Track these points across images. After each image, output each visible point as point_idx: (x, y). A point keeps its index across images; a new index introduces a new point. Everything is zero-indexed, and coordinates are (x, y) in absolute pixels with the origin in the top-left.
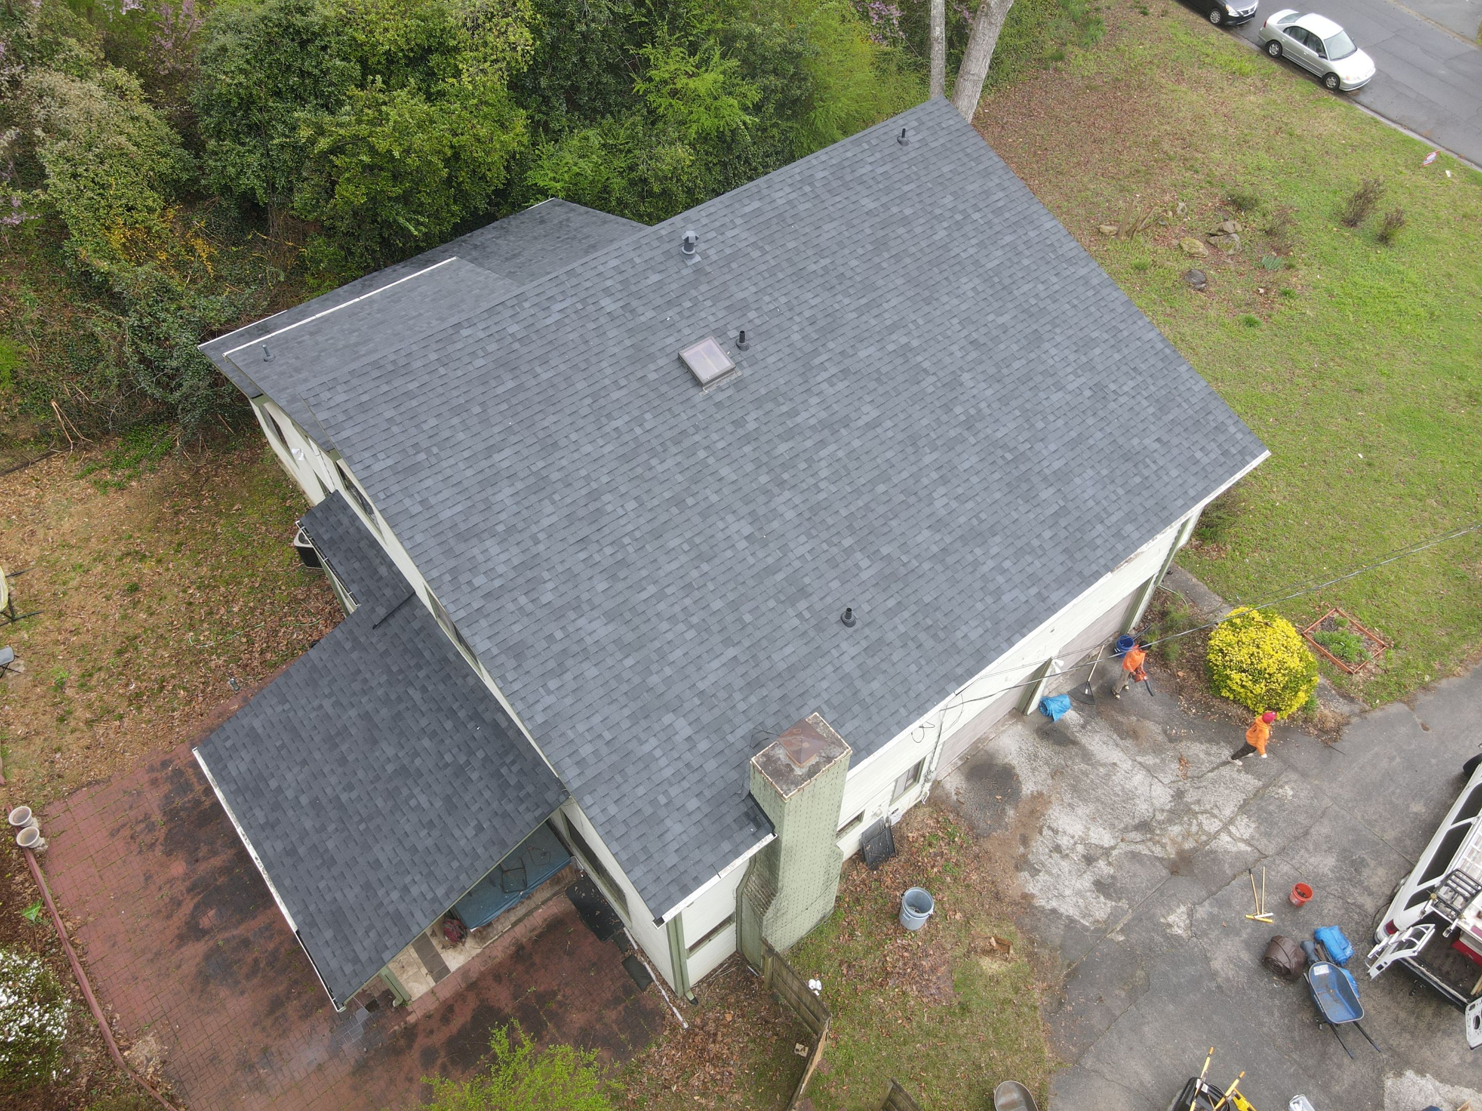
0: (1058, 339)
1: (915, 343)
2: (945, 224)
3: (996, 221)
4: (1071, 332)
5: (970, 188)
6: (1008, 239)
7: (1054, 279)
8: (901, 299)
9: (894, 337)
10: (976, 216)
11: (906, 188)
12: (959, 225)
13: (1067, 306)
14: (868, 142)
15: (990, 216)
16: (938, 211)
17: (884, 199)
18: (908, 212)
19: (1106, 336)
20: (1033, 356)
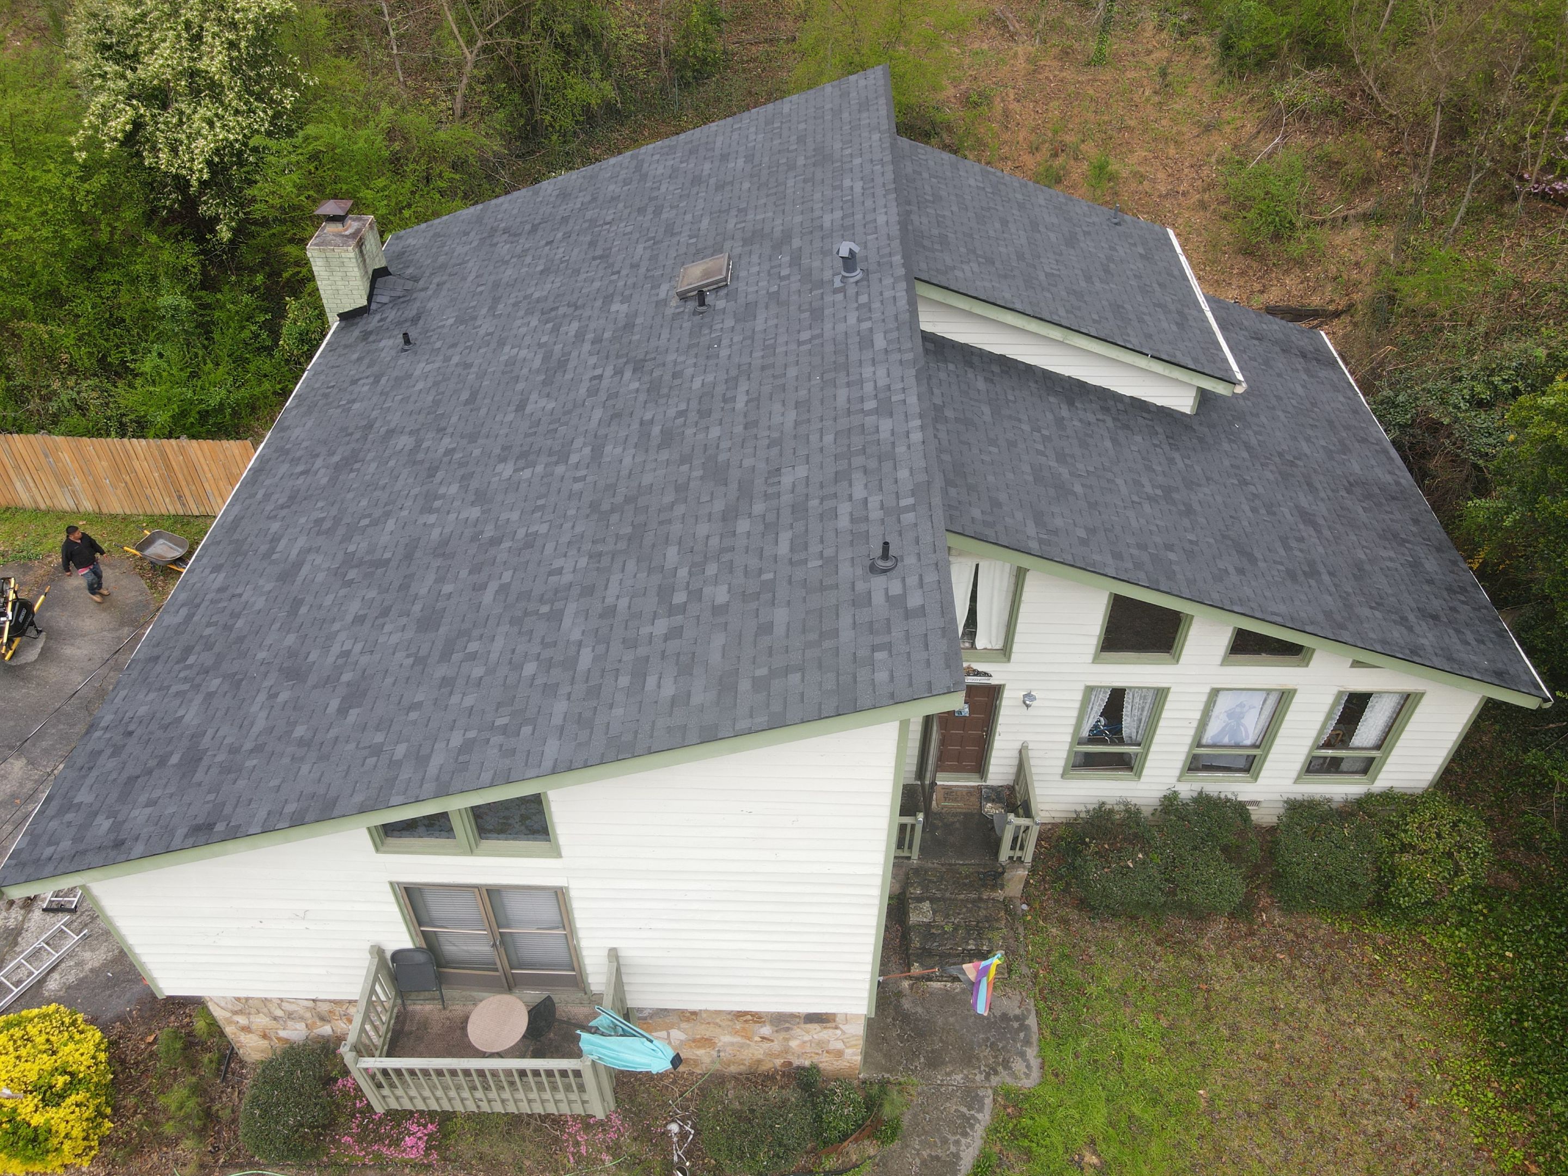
0: (400, 655)
1: (560, 469)
2: (683, 573)
3: (629, 656)
4: (389, 680)
5: (719, 640)
6: (586, 658)
7: (469, 701)
8: (625, 473)
9: (587, 450)
10: (661, 626)
11: (785, 538)
12: (665, 593)
13: (419, 697)
14: (913, 508)
15: (642, 651)
16: (712, 569)
17: (786, 498)
18: (743, 526)
19: (332, 733)
20: (417, 608)
